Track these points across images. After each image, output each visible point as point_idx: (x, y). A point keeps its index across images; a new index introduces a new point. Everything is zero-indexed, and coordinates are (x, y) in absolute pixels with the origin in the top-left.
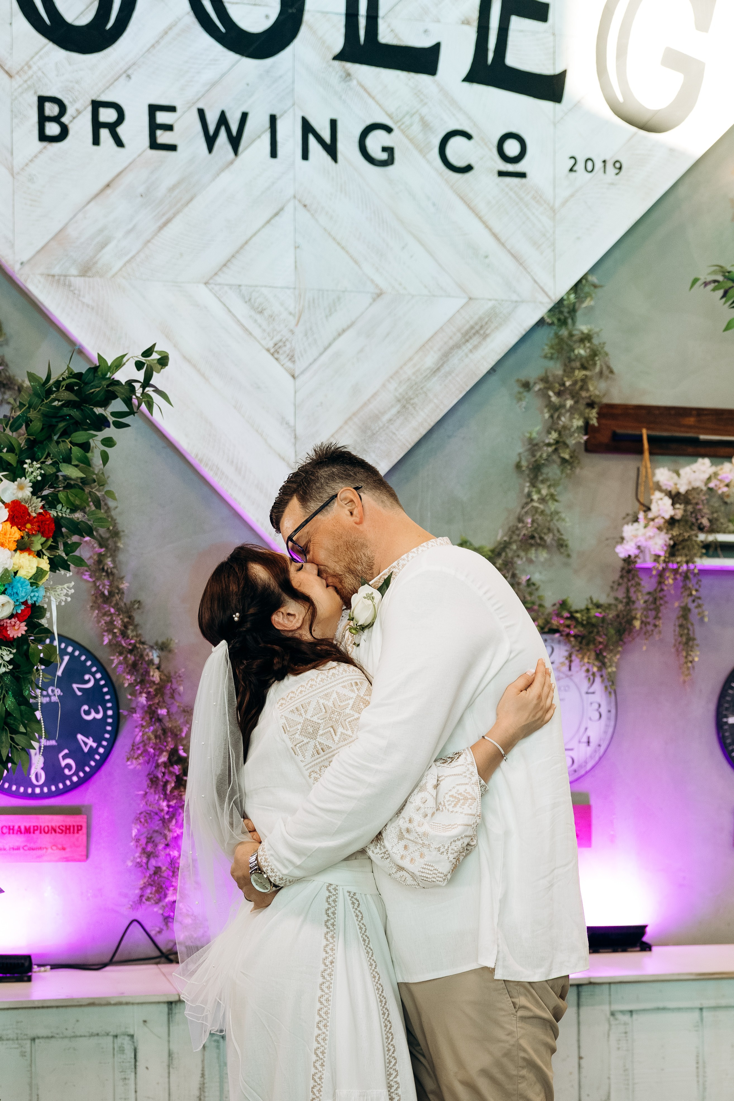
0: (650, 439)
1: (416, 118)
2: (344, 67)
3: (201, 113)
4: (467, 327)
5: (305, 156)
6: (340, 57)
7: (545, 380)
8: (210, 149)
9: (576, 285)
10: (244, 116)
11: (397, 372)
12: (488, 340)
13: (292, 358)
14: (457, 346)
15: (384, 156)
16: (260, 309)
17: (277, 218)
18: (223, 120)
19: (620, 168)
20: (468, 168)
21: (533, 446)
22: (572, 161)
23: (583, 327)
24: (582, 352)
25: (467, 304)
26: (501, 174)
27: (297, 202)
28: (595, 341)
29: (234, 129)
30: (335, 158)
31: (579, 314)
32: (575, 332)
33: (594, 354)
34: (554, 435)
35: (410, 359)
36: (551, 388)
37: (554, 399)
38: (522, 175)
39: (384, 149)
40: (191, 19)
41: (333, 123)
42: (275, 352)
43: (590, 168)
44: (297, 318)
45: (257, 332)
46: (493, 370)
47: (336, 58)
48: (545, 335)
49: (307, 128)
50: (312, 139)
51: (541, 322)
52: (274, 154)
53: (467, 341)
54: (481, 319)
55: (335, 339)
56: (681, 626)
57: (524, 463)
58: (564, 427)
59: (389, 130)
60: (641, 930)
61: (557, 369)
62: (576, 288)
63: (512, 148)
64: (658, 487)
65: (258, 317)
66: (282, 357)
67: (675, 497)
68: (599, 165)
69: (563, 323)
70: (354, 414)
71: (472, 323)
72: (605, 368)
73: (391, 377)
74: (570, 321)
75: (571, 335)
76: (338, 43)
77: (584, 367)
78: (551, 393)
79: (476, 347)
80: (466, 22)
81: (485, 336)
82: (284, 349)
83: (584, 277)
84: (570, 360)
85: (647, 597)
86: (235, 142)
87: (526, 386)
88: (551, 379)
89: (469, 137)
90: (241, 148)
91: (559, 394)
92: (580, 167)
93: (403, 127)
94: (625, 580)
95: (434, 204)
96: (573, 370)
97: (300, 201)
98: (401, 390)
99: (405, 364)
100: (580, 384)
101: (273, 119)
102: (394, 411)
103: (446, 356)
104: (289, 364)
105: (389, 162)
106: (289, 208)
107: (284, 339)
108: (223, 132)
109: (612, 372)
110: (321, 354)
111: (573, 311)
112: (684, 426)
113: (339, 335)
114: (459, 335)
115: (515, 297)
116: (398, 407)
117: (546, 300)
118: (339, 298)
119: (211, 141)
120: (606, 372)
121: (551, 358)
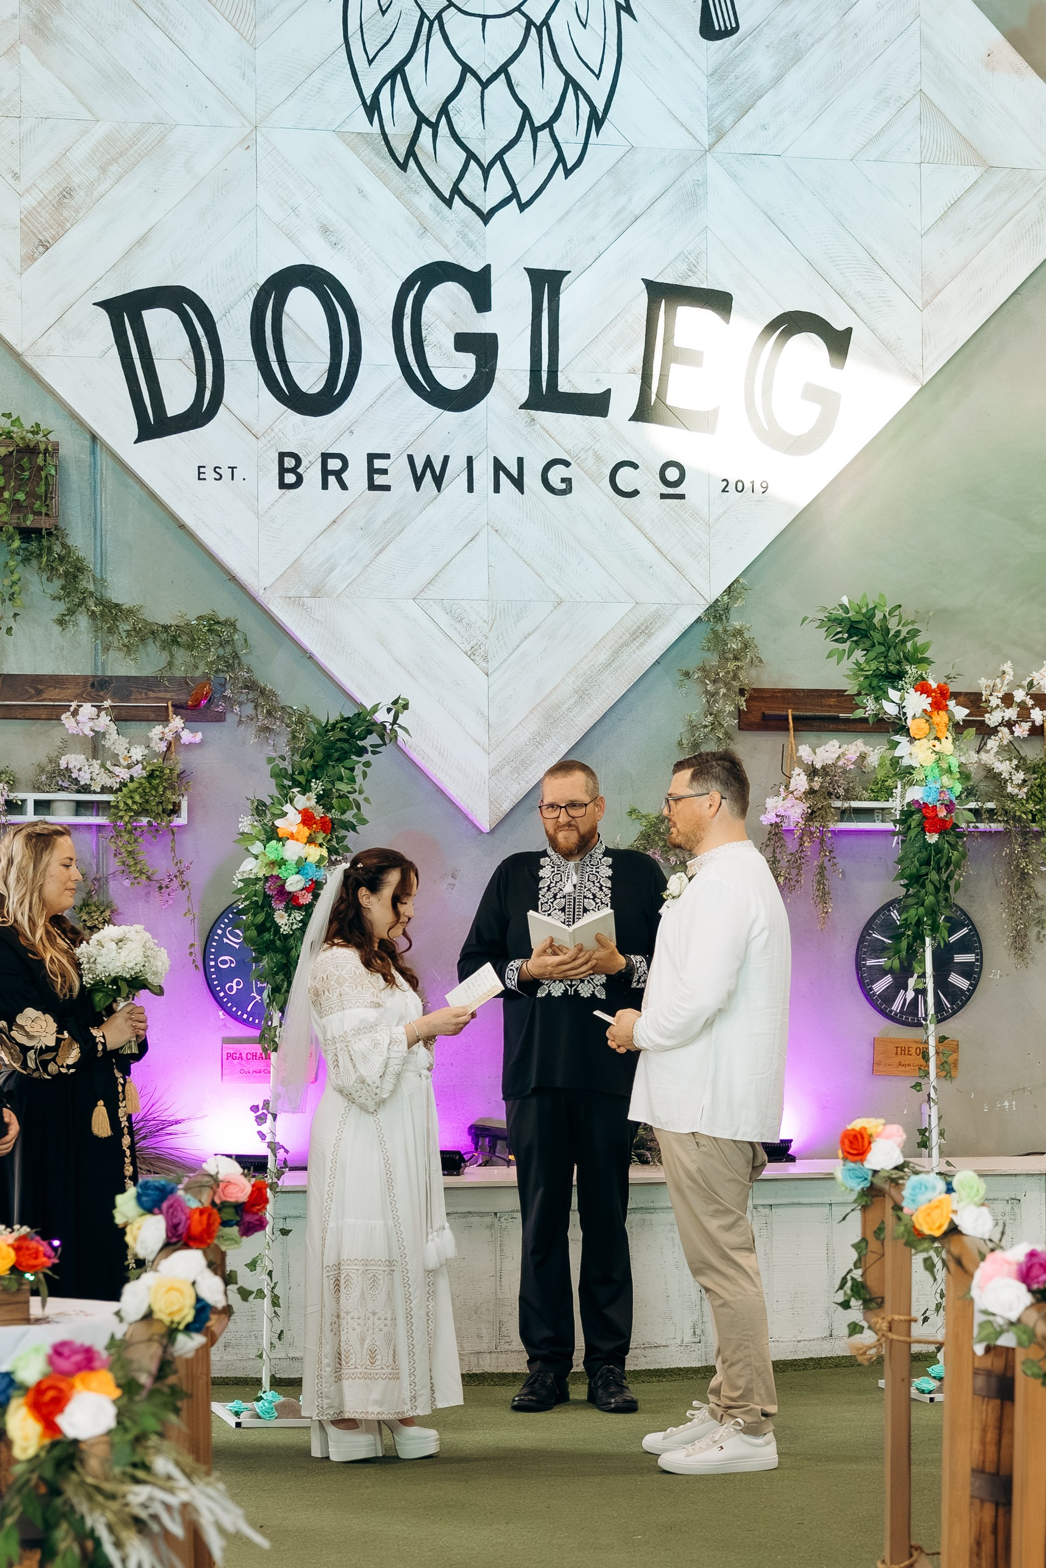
0: (795, 718)
1: (591, 453)
2: (529, 414)
3: (411, 458)
4: (635, 627)
5: (497, 489)
6: (525, 406)
7: (703, 669)
8: (418, 489)
9: (729, 587)
10: (446, 459)
11: (575, 668)
12: (653, 638)
13: (485, 659)
14: (626, 644)
15: (563, 486)
16: (459, 619)
17: (473, 542)
18: (428, 463)
19: (767, 487)
20: (635, 493)
21: (693, 727)
22: (725, 483)
23: (736, 624)
24: (734, 646)
25: (634, 608)
26: (663, 496)
27: (489, 528)
28: (746, 635)
29: (438, 470)
30: (521, 490)
31: (732, 611)
32: (728, 628)
33: (746, 646)
34: (710, 718)
35: (586, 657)
36: (706, 677)
37: (710, 687)
38: (682, 497)
39: (563, 480)
40: (402, 382)
41: (520, 461)
42: (471, 654)
43: (740, 489)
44: (490, 625)
45: (457, 638)
46: (658, 662)
47: (522, 407)
48: (703, 631)
49: (498, 466)
50: (502, 476)
51: (699, 620)
52: (470, 489)
53: (635, 639)
54: (646, 619)
55: (522, 642)
56: (819, 882)
57: (685, 742)
58: (719, 711)
59: (567, 464)
60: (787, 1143)
61: (714, 660)
62: (729, 590)
63: (672, 474)
64: (800, 762)
65: (457, 625)
66: (477, 658)
67: (812, 772)
68: (748, 486)
69: (719, 619)
70: (539, 704)
71: (638, 624)
72: (755, 658)
73: (570, 672)
74: (724, 618)
75: (725, 631)
76: (524, 395)
77: (736, 658)
78: (708, 682)
79: (642, 644)
80: (634, 372)
81: (650, 635)
82: (479, 651)
83: (736, 581)
84: (724, 652)
85: (790, 857)
86: (438, 481)
87: (687, 674)
88: (707, 668)
89: (635, 466)
90: (443, 486)
91: (715, 682)
92: (731, 488)
93: (578, 461)
94: (773, 842)
95: (606, 525)
96: (727, 660)
97: (492, 528)
98: (578, 683)
99: (581, 661)
100: (732, 674)
101: (470, 460)
102: (572, 701)
103: (617, 653)
104: (484, 664)
105: (567, 491)
106: (483, 534)
107: (479, 643)
108: (428, 472)
109: (761, 661)
110: (510, 655)
111: (727, 609)
112: (825, 706)
113: (526, 638)
114: (628, 634)
115: (675, 601)
116: (576, 697)
117: (704, 602)
118: (525, 607)
119: (418, 481)
120: (756, 662)
121: (709, 650)
